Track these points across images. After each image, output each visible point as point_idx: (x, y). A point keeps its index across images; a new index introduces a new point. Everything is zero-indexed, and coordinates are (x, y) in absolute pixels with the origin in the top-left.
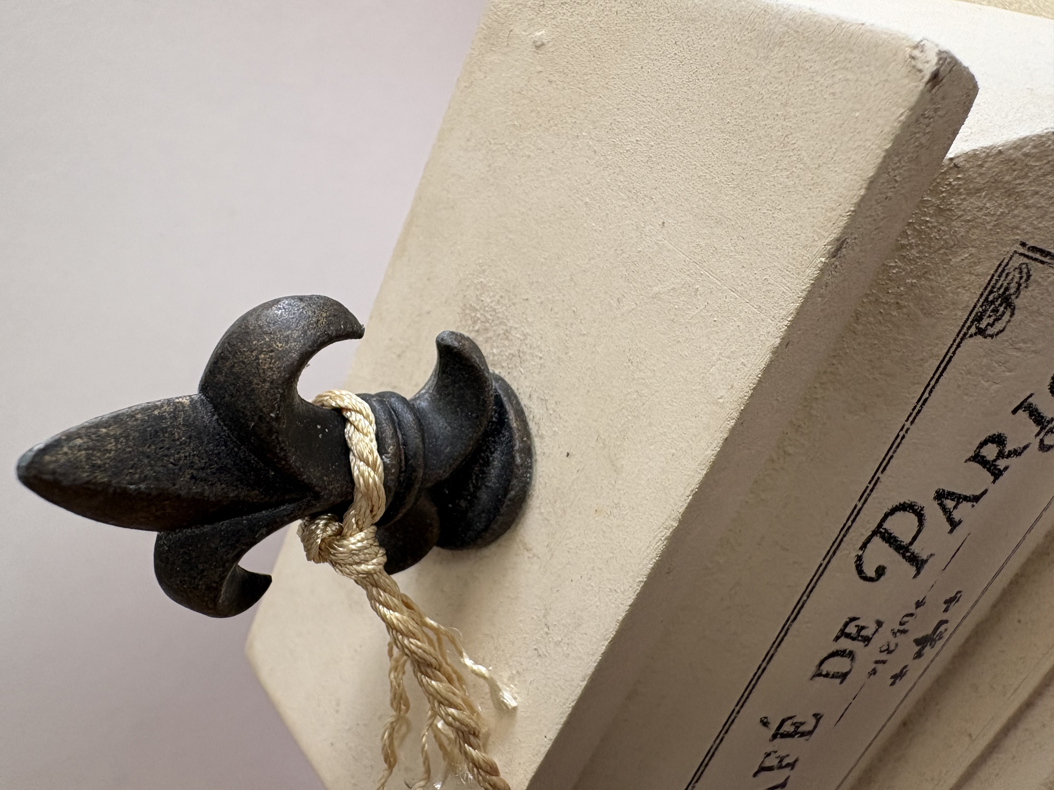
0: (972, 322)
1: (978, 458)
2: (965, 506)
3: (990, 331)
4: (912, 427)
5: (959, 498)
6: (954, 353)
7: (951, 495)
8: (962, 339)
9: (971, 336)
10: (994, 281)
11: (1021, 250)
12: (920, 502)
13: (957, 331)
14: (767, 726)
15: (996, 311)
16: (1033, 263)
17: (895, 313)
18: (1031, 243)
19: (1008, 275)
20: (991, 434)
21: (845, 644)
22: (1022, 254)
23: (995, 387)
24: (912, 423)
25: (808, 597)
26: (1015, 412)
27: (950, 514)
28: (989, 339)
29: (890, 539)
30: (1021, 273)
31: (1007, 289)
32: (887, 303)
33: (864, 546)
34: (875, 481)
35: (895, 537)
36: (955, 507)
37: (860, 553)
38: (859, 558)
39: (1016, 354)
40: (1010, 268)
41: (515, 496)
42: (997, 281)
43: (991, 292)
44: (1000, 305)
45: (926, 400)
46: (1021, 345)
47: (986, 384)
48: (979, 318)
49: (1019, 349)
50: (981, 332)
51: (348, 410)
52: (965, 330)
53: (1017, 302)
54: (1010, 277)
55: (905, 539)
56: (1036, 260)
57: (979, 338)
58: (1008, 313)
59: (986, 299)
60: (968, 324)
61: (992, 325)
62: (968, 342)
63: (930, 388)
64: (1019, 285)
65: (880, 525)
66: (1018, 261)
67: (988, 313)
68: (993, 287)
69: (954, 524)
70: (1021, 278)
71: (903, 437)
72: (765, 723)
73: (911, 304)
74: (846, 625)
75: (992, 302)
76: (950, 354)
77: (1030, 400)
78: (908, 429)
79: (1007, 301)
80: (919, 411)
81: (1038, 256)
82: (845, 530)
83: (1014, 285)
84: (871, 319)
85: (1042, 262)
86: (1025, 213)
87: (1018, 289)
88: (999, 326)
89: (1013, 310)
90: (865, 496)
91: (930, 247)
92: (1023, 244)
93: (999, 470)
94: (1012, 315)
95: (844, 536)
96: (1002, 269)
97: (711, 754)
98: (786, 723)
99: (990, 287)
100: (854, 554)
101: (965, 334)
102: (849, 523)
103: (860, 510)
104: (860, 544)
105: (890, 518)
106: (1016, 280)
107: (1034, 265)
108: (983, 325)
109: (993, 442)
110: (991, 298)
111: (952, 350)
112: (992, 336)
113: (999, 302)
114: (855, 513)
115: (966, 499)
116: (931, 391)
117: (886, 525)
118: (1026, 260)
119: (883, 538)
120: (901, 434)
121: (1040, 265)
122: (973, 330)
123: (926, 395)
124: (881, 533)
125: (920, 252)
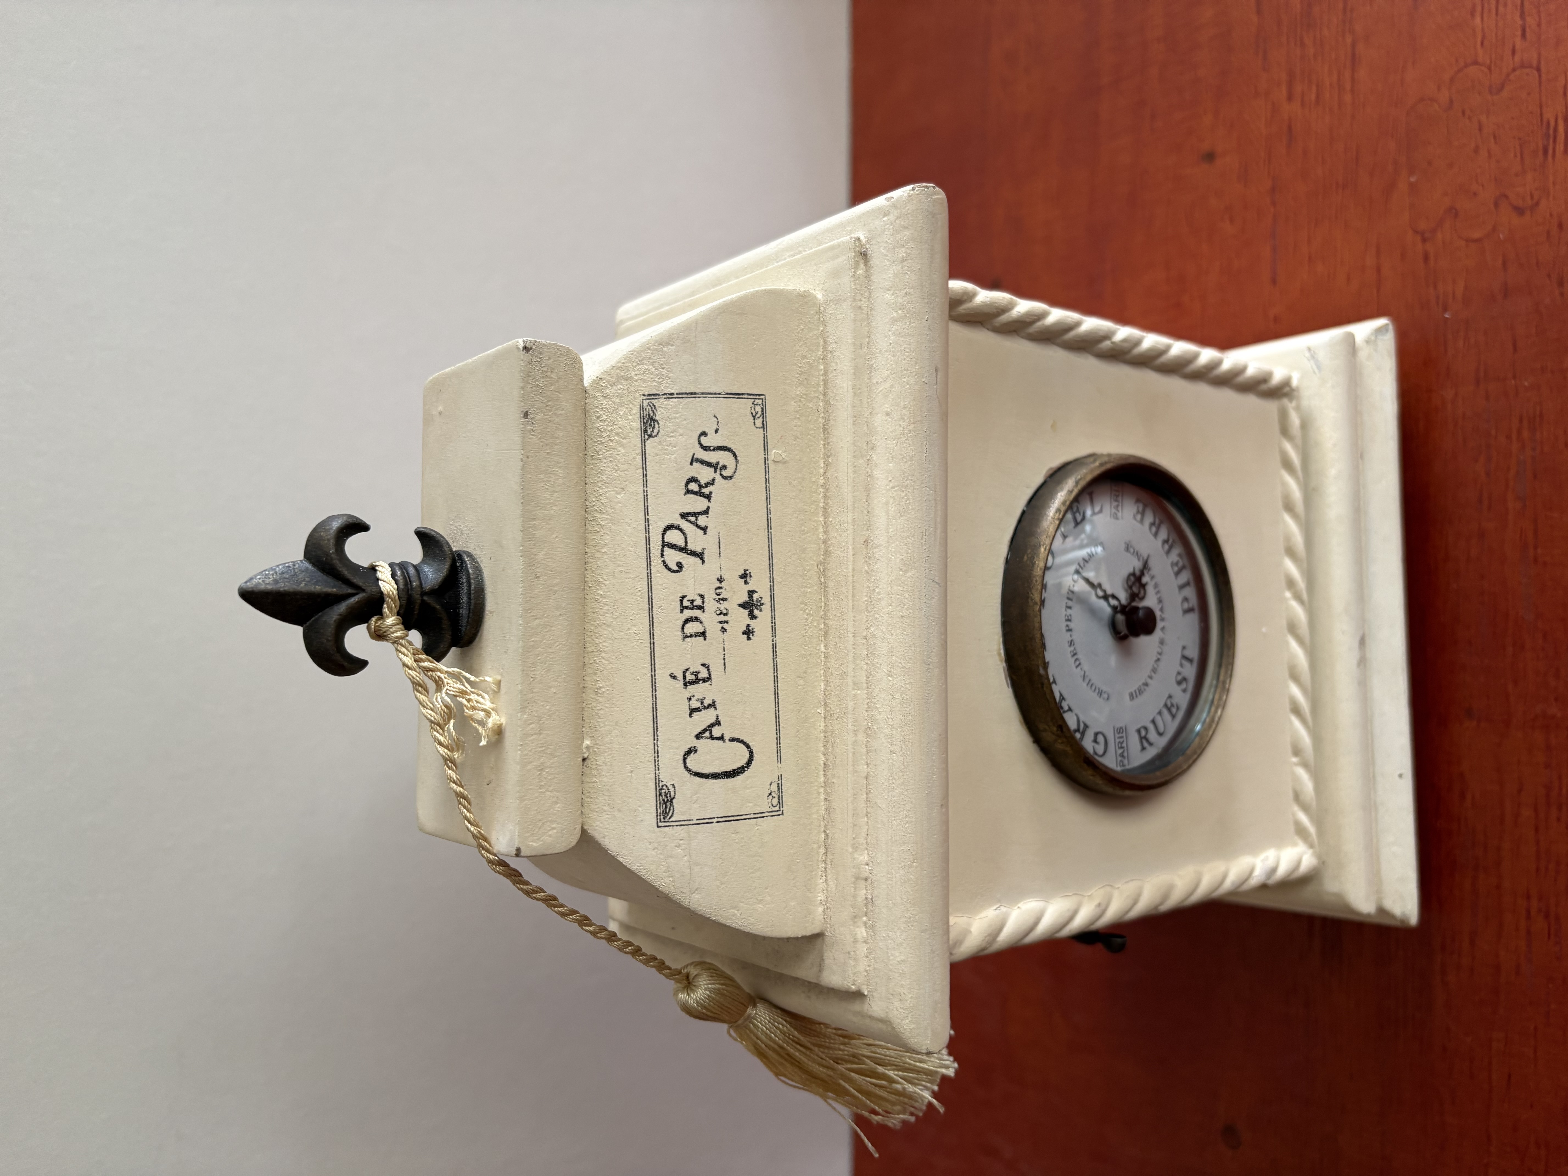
0: (644, 433)
1: (688, 492)
2: (700, 517)
3: (654, 434)
4: (648, 489)
5: (696, 514)
6: (645, 449)
7: (689, 514)
8: (645, 443)
9: (647, 439)
10: (642, 414)
11: (645, 398)
12: (676, 523)
13: (640, 440)
14: (676, 679)
15: (650, 425)
16: (653, 400)
17: (611, 444)
18: (646, 393)
19: (646, 409)
20: (687, 478)
21: (688, 613)
22: (646, 399)
23: (673, 456)
24: (647, 487)
25: (652, 593)
26: (691, 464)
27: (697, 524)
28: (656, 438)
29: (673, 546)
30: (650, 406)
31: (649, 415)
32: (606, 442)
33: (662, 555)
34: (647, 521)
35: (675, 545)
36: (696, 520)
37: (663, 559)
38: (664, 562)
39: (672, 439)
40: (645, 406)
41: (475, 588)
42: (643, 413)
43: (644, 419)
44: (651, 422)
45: (646, 475)
46: (672, 434)
47: (668, 457)
48: (646, 431)
49: (672, 437)
50: (650, 436)
51: (377, 566)
52: (643, 438)
53: (657, 418)
54: (647, 409)
55: (681, 543)
56: (653, 399)
57: (651, 439)
58: (656, 424)
59: (644, 422)
60: (643, 435)
61: (653, 431)
62: (648, 443)
63: (644, 468)
64: (653, 411)
65: (663, 541)
66: (646, 403)
67: (648, 427)
68: (643, 416)
69: (704, 530)
70: (652, 408)
71: (647, 495)
72: (674, 677)
73: (616, 437)
74: (681, 602)
75: (647, 422)
76: (644, 451)
77: (695, 456)
78: (647, 491)
79: (652, 419)
80: (646, 481)
81: (653, 397)
82: (648, 550)
83: (651, 412)
84: (604, 451)
85: (656, 399)
86: (637, 383)
87: (654, 413)
88: (656, 431)
89: (657, 422)
90: (647, 530)
91: (609, 412)
92: (644, 395)
93: (707, 495)
94: (658, 424)
95: (650, 554)
96: (642, 408)
97: (655, 709)
98: (687, 674)
99: (642, 417)
100: (660, 561)
101: (644, 440)
102: (648, 546)
103: (649, 537)
104: (660, 555)
105: (665, 536)
106: (650, 410)
107: (654, 401)
108: (649, 433)
109: (692, 482)
110: (645, 421)
111: (643, 449)
112: (656, 436)
113: (649, 422)
114: (648, 540)
115: (700, 514)
116: (646, 470)
117: (666, 540)
118: (649, 401)
119: (669, 547)
120: (645, 494)
121: (656, 400)
122: (646, 437)
123: (645, 472)
124: (666, 545)
125: (607, 416)
